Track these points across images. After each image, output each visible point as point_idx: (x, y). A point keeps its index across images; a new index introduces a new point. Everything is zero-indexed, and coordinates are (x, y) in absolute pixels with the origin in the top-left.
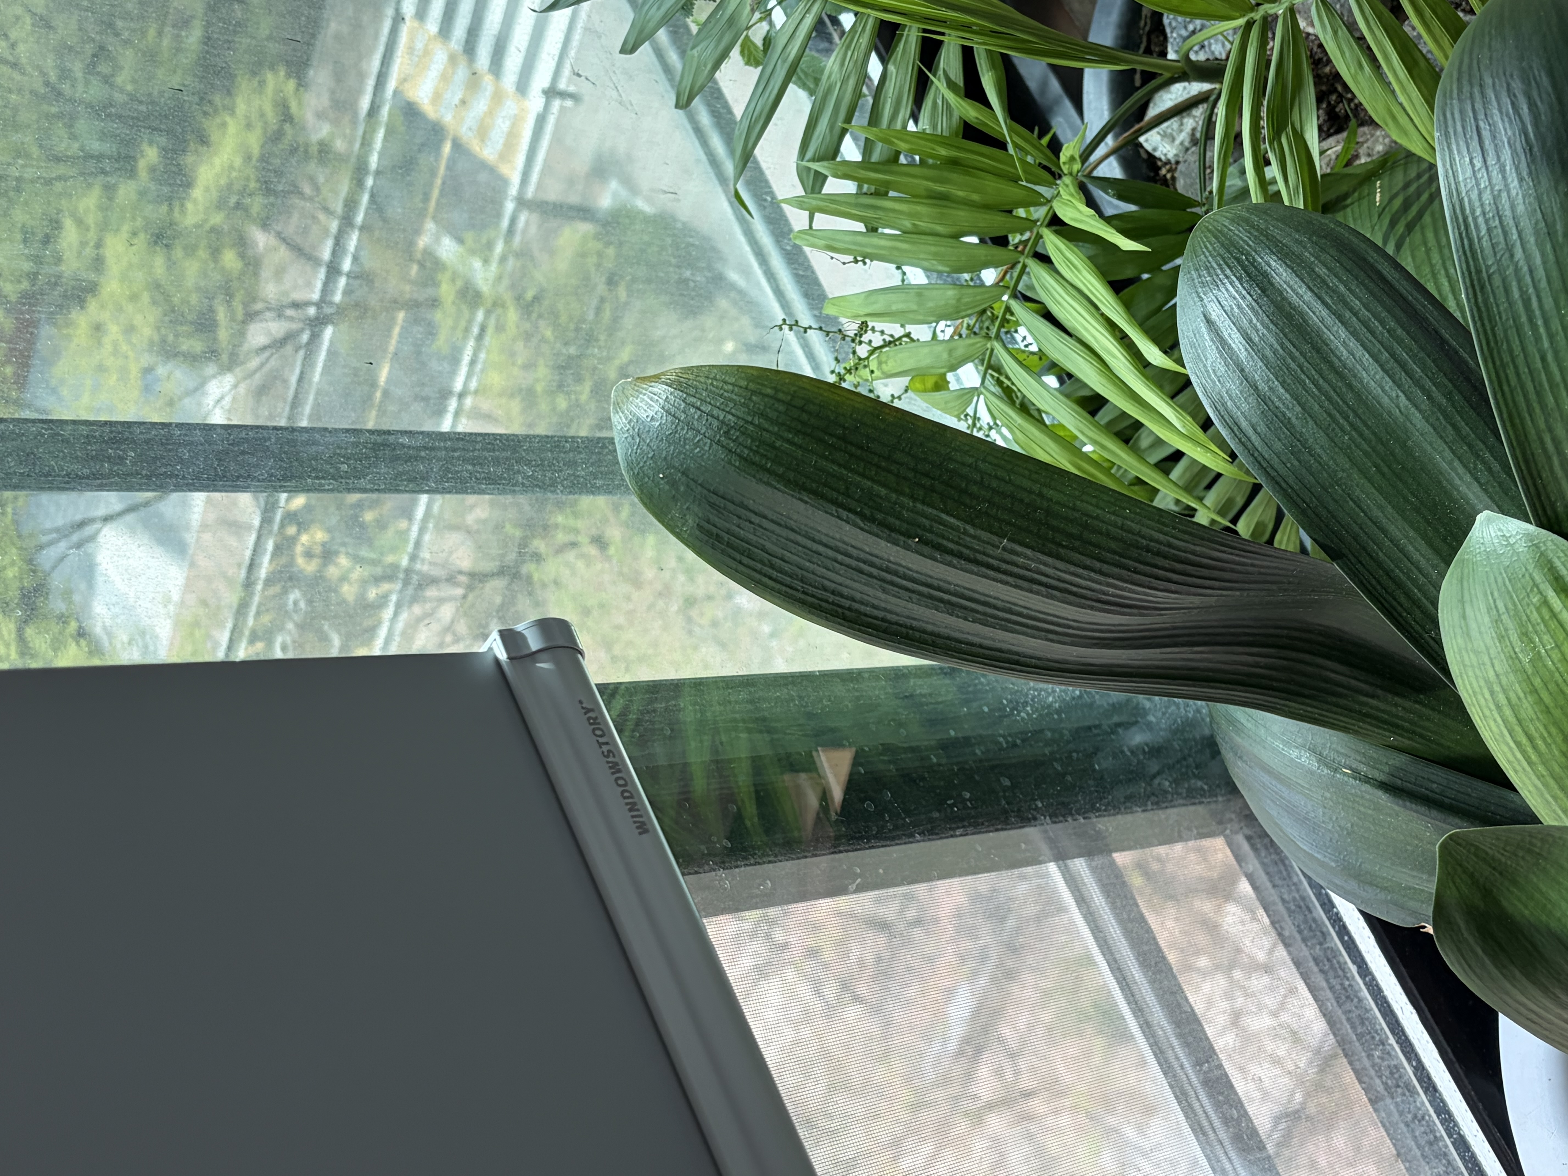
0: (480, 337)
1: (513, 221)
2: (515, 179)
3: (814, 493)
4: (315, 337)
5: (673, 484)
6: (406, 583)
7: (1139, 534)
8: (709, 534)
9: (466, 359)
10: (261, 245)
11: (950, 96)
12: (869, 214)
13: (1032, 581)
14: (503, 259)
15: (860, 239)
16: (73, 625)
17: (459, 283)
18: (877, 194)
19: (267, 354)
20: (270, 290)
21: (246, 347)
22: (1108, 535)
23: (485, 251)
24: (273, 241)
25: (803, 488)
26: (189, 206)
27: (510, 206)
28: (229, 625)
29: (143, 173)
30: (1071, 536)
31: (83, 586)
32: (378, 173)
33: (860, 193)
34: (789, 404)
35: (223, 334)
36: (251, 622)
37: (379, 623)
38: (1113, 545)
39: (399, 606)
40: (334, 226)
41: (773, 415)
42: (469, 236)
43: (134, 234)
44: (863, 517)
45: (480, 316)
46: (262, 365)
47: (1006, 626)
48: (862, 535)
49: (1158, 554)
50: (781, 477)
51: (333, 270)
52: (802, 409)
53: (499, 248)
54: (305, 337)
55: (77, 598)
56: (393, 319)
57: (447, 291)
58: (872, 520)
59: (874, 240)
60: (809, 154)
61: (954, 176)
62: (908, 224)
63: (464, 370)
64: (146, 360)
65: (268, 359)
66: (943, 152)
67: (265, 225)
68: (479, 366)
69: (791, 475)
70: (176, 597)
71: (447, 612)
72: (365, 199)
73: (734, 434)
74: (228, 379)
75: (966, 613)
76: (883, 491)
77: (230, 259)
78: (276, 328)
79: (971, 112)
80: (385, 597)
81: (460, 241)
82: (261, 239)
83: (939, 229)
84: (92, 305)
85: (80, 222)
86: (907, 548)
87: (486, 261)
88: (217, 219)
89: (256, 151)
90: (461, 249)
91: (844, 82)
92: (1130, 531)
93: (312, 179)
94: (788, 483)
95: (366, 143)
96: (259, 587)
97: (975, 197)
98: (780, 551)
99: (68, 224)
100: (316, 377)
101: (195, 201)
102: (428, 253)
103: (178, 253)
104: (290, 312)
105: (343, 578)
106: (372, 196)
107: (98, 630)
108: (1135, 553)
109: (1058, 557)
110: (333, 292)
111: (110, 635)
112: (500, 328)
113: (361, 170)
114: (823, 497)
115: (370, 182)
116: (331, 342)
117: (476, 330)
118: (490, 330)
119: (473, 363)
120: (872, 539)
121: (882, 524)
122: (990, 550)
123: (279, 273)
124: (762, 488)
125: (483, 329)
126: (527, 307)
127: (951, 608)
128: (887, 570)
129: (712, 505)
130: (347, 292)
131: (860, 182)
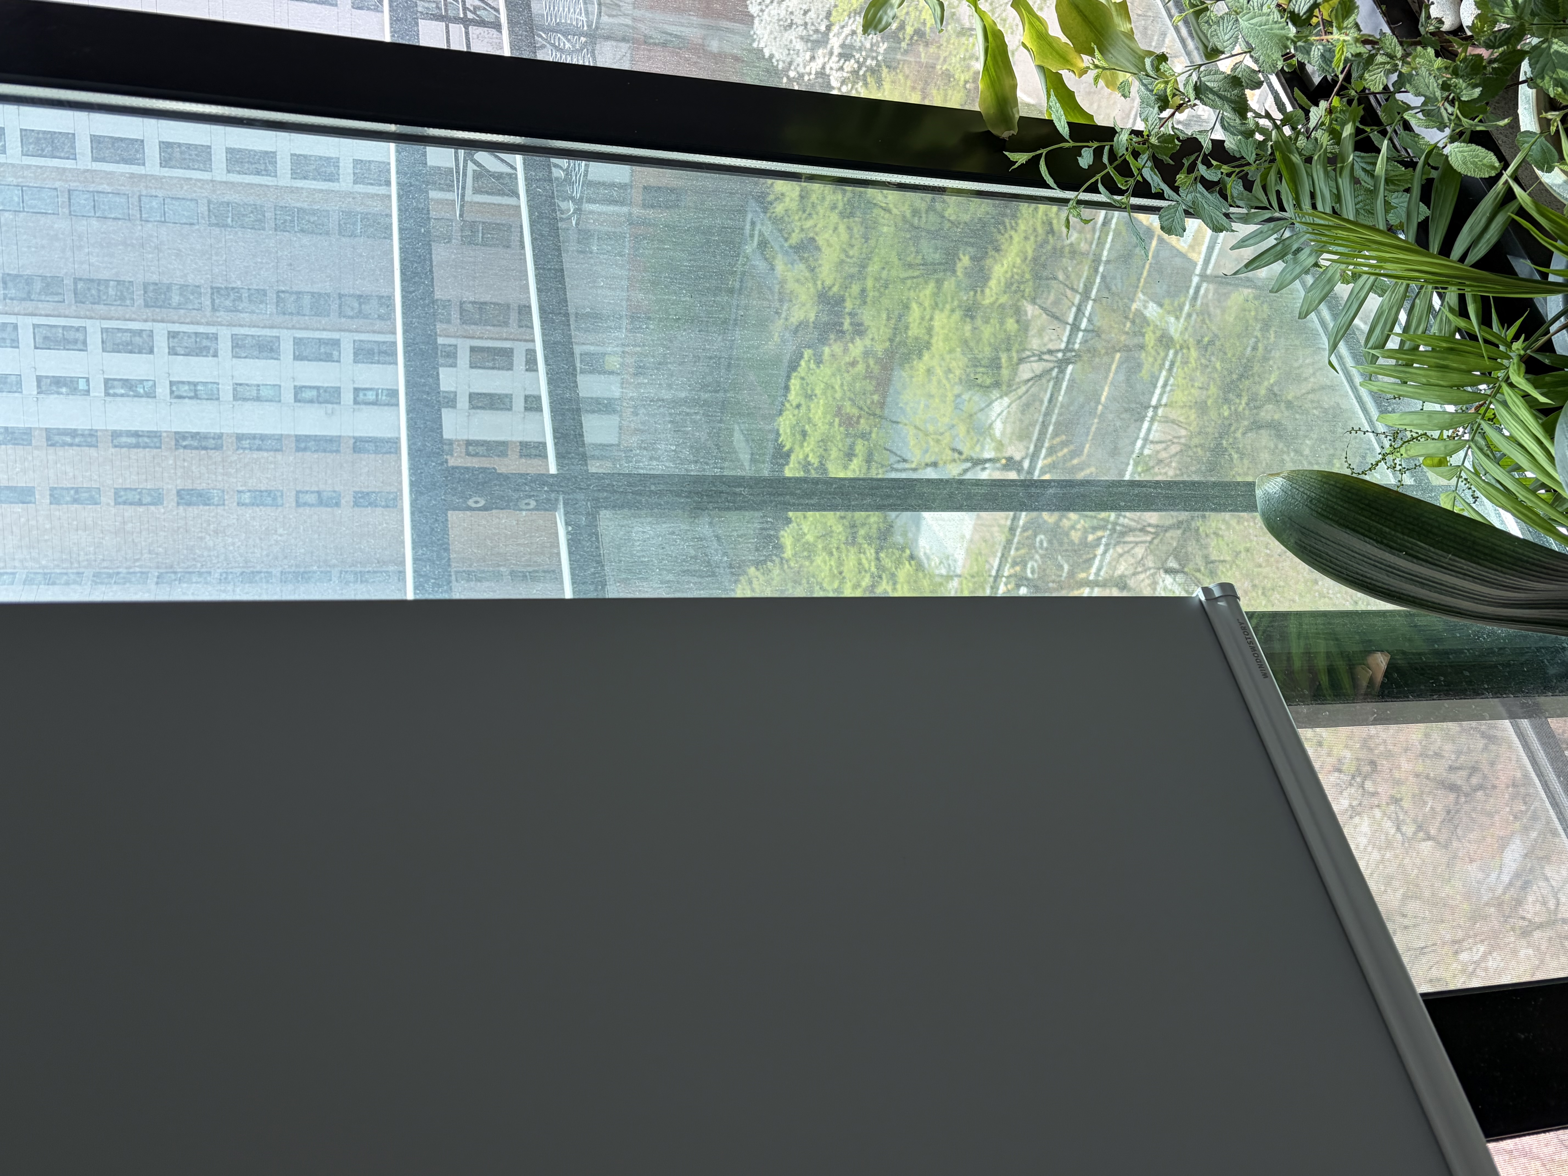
0: (1170, 369)
1: (1198, 288)
2: (1200, 263)
3: (1353, 530)
4: (1062, 371)
5: (1284, 523)
6: (1113, 530)
7: (1523, 554)
8: (1301, 546)
9: (1161, 383)
10: (1030, 313)
11: (1451, 316)
12: (1402, 375)
13: (1465, 574)
14: (1189, 315)
15: (1397, 387)
16: (908, 552)
17: (1159, 333)
18: (1407, 365)
19: (1030, 383)
20: (1035, 343)
21: (1017, 380)
22: (1506, 554)
23: (1177, 312)
24: (1038, 311)
25: (1347, 527)
26: (987, 291)
27: (1195, 280)
28: (999, 554)
29: (960, 272)
30: (1485, 554)
31: (913, 529)
32: (1108, 262)
33: (1397, 365)
34: (1342, 489)
35: (1005, 372)
36: (1012, 552)
37: (1095, 556)
38: (1508, 559)
39: (1107, 545)
40: (1077, 299)
41: (1333, 493)
42: (1167, 301)
43: (953, 311)
44: (1377, 542)
45: (1171, 352)
46: (1027, 391)
47: (1452, 595)
48: (1376, 550)
49: (1533, 564)
50: (1337, 522)
51: (1075, 327)
52: (1348, 491)
53: (1187, 308)
54: (1055, 373)
55: (910, 535)
56: (1113, 358)
57: (1150, 339)
58: (1382, 543)
59: (1404, 388)
60: (1369, 345)
61: (1451, 357)
62: (1424, 380)
63: (1158, 391)
64: (957, 389)
65: (1031, 387)
66: (1444, 345)
67: (1033, 301)
68: (1168, 388)
69: (1342, 521)
70: (968, 537)
71: (1140, 551)
72: (1098, 280)
73: (1314, 502)
74: (1006, 401)
75: (1431, 588)
76: (1388, 530)
77: (1011, 324)
78: (1038, 367)
79: (1461, 323)
80: (1100, 539)
81: (1161, 305)
82: (1030, 310)
83: (1442, 383)
84: (926, 356)
85: (920, 304)
86: (1399, 556)
87: (1177, 318)
88: (1003, 299)
89: (1030, 254)
90: (1160, 310)
91: (1390, 309)
92: (1517, 553)
93: (1065, 270)
94: (1340, 525)
95: (1101, 243)
96: (1019, 530)
97: (1463, 367)
98: (1335, 555)
99: (914, 306)
100: (1060, 398)
101: (991, 289)
102: (1139, 314)
103: (979, 322)
104: (1046, 357)
105: (1073, 527)
106: (1103, 277)
107: (921, 554)
108: (1520, 563)
109: (1479, 564)
110: (1074, 343)
111: (928, 558)
112: (1185, 363)
113: (1097, 260)
114: (1357, 532)
115: (1101, 269)
116: (1071, 374)
117: (1167, 364)
118: (1177, 364)
119: (1165, 385)
120: (1381, 552)
121: (1387, 545)
122: (1443, 559)
123: (1041, 332)
124: (1327, 527)
125: (1172, 364)
126: (1204, 347)
127: (1423, 585)
128: (1389, 566)
129: (1303, 533)
130: (1085, 341)
131: (1397, 359)
